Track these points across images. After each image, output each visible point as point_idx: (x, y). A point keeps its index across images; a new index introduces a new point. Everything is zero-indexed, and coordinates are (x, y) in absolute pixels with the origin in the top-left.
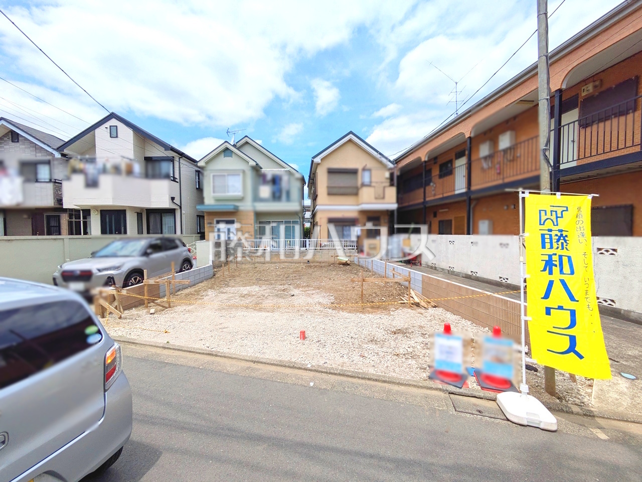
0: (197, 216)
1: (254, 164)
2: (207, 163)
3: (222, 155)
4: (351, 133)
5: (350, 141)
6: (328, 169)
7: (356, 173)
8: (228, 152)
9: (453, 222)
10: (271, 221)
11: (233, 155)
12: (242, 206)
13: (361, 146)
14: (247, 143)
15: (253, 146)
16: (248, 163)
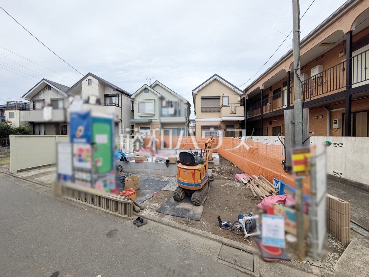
0: (131, 125)
1: (160, 96)
3: (144, 92)
4: (216, 75)
5: (215, 80)
6: (202, 97)
7: (219, 98)
8: (147, 90)
9: (282, 128)
10: (170, 128)
11: (149, 91)
12: (154, 120)
13: (222, 82)
14: (157, 84)
15: (161, 86)
16: (157, 95)
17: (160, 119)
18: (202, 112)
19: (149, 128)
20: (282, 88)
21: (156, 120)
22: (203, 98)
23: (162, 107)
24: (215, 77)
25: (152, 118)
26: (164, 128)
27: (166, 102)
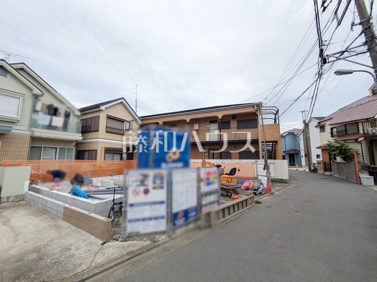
1: (39, 93)
5: (121, 103)
6: (107, 115)
7: (124, 122)
8: (1, 70)
10: (43, 146)
11: (9, 76)
12: (16, 130)
13: (127, 107)
14: (22, 69)
15: (31, 75)
16: (31, 90)
17: (33, 131)
18: (107, 132)
21: (22, 130)
22: (109, 117)
23: (35, 111)
24: (122, 100)
25: (14, 127)
26: (31, 146)
27: (43, 104)
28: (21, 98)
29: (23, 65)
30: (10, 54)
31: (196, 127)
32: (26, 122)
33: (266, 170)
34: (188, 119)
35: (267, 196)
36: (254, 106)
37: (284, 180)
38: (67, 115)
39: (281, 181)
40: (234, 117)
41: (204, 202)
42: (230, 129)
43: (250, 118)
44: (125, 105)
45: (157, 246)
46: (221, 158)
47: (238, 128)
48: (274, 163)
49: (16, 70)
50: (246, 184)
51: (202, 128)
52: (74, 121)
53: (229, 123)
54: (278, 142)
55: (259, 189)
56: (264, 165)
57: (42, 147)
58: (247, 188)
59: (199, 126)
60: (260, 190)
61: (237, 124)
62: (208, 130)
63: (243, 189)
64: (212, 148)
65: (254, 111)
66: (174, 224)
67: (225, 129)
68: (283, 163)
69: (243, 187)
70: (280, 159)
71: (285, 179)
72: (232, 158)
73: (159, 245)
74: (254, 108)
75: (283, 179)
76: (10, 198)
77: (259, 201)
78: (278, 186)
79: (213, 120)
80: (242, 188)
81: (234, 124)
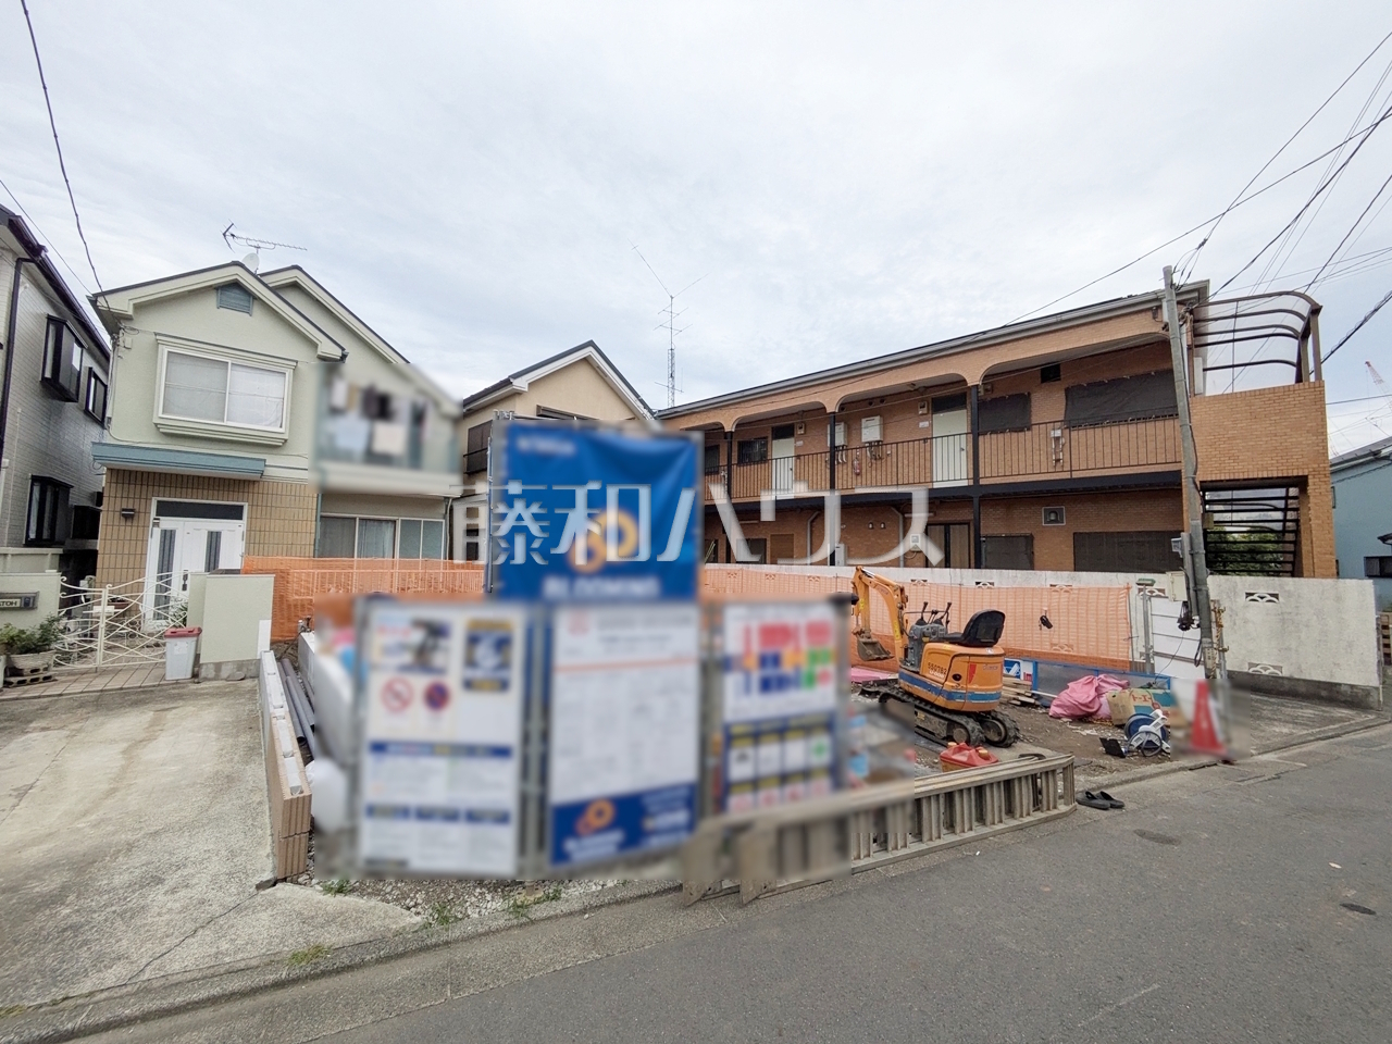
0: (35, 479)
1: (336, 353)
2: (140, 307)
3: (211, 301)
4: (591, 344)
5: (586, 360)
6: (539, 408)
8: (235, 294)
9: (768, 545)
10: (358, 516)
11: (257, 310)
12: (278, 468)
13: (606, 376)
14: (295, 286)
15: (317, 300)
16: (315, 346)
17: (322, 472)
19: (234, 513)
20: (770, 438)
21: (294, 469)
23: (331, 411)
24: (589, 351)
25: (271, 459)
26: (322, 517)
27: (351, 389)
28: (289, 373)
29: (296, 273)
30: (261, 245)
31: (871, 431)
32: (304, 445)
33: (1194, 633)
34: (831, 400)
35: (1183, 769)
36: (1160, 307)
37: (1343, 688)
38: (418, 418)
39: (1324, 693)
40: (1049, 371)
41: (739, 770)
42: (1028, 433)
43: (1141, 370)
44: (599, 367)
45: (436, 945)
46: (978, 566)
47: (1071, 424)
48: (1276, 596)
49: (275, 290)
50: (1079, 692)
51: (899, 433)
52: (440, 437)
53: (1023, 401)
54: (1310, 481)
55: (1143, 728)
56: (1185, 604)
57: (355, 519)
58: (1079, 713)
59: (884, 427)
60: (1147, 733)
61: (1064, 407)
62: (925, 440)
63: (1058, 717)
64: (941, 519)
65: (1157, 329)
66: (560, 856)
67: (1003, 432)
68: (1339, 599)
69: (1057, 706)
70: (1324, 576)
71: (1352, 686)
72: (1036, 564)
73: (447, 943)
74: (1154, 318)
75: (1340, 684)
76: (223, 667)
77: (1107, 791)
78: (1294, 721)
79: (946, 396)
80: (1054, 710)
81: (1048, 406)
